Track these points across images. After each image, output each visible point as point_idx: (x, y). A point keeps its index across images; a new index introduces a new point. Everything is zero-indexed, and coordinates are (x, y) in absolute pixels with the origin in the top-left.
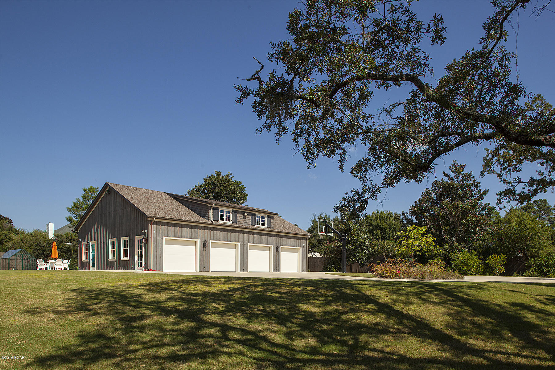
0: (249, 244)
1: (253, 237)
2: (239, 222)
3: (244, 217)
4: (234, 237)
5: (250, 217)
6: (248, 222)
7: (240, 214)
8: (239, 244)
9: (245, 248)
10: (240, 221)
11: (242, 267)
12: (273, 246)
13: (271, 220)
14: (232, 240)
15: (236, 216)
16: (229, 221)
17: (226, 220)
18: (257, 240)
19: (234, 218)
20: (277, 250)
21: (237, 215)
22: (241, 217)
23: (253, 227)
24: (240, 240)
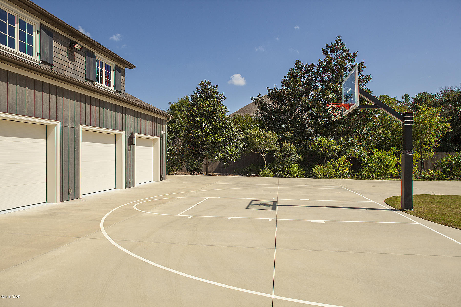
0: (82, 127)
1: (88, 110)
2: (59, 66)
3: (71, 58)
4: (46, 105)
5: (84, 58)
6: (79, 69)
7: (62, 44)
8: (59, 124)
9: (72, 136)
10: (61, 62)
11: (66, 189)
12: (124, 133)
13: (122, 77)
14: (38, 112)
15: (51, 46)
16: (30, 53)
17: (22, 48)
18: (97, 119)
19: (47, 50)
20: (130, 141)
21: (55, 44)
22: (63, 53)
23: (89, 83)
24: (60, 113)
